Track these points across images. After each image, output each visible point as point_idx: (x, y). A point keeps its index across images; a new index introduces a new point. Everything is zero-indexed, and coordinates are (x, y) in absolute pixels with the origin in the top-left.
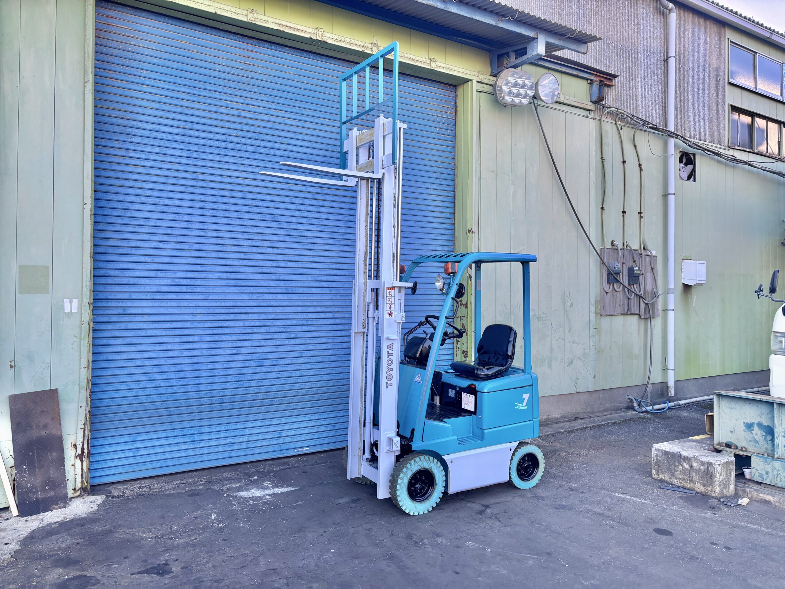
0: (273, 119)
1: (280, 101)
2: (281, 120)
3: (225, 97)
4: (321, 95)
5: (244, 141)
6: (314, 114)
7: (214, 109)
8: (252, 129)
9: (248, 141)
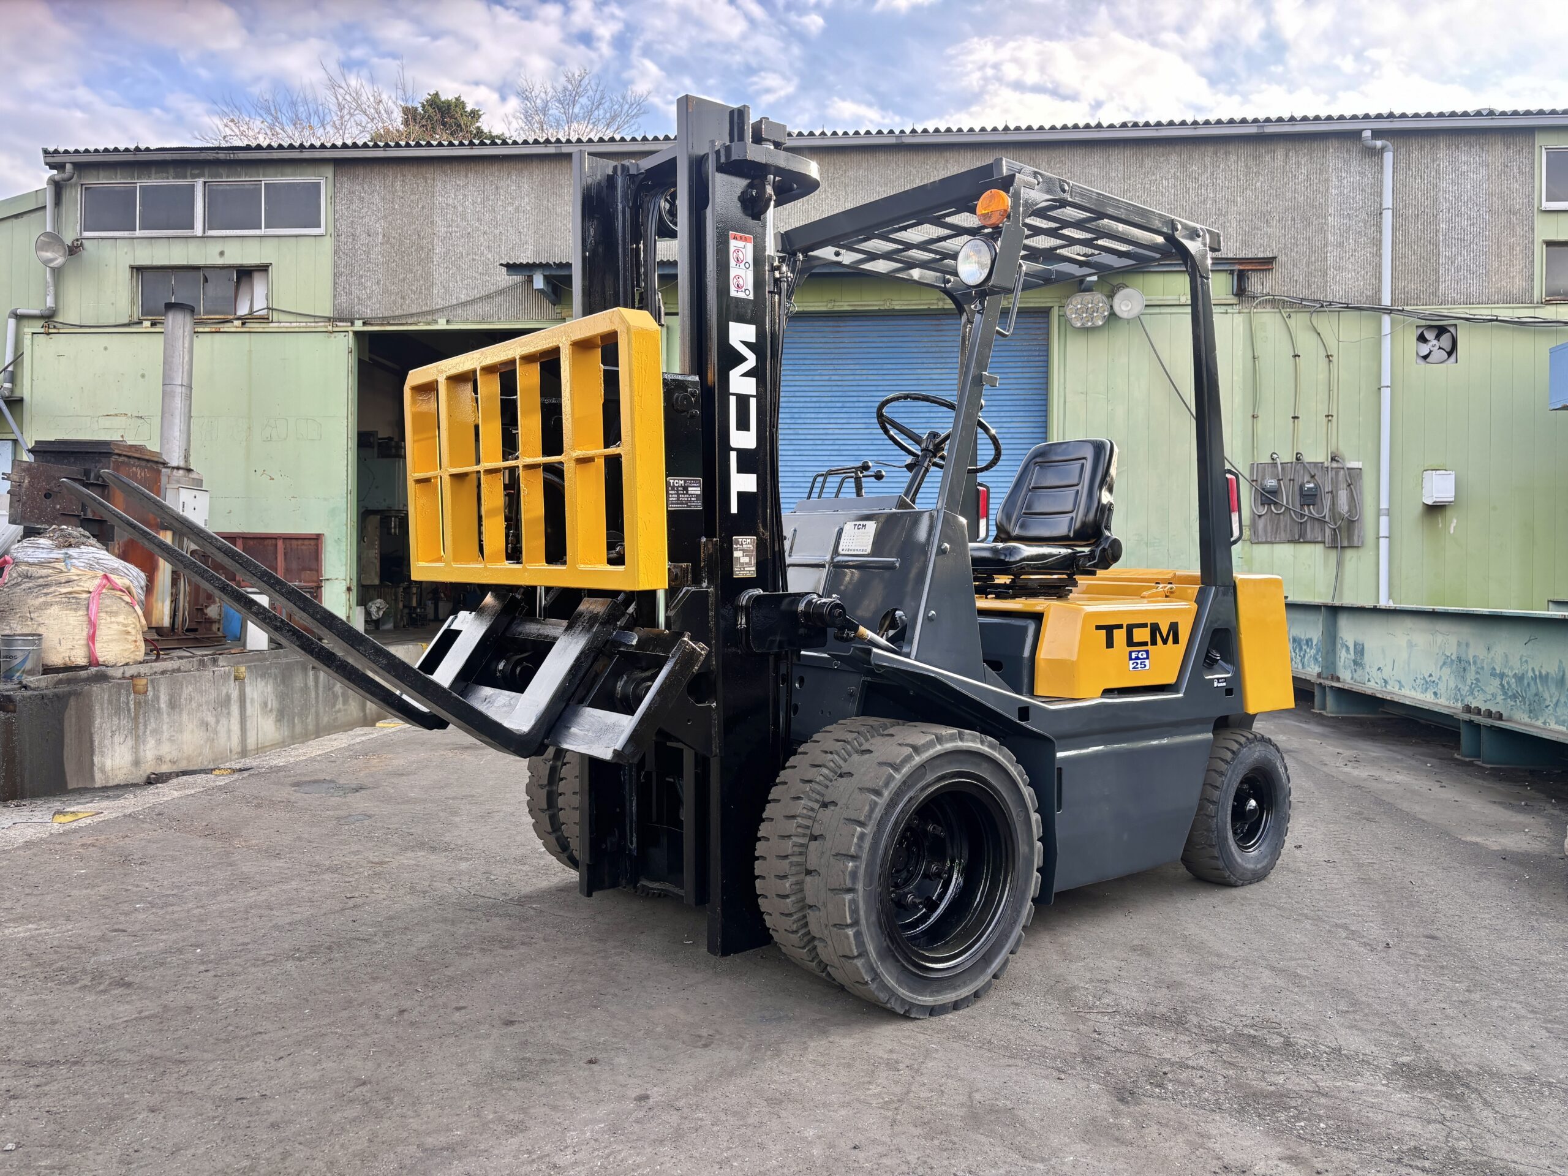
0: (857, 377)
1: (864, 361)
2: (864, 377)
3: (819, 367)
4: (901, 350)
5: (833, 399)
6: (894, 367)
7: (810, 378)
8: (840, 389)
9: (837, 399)
